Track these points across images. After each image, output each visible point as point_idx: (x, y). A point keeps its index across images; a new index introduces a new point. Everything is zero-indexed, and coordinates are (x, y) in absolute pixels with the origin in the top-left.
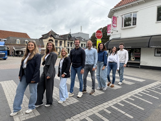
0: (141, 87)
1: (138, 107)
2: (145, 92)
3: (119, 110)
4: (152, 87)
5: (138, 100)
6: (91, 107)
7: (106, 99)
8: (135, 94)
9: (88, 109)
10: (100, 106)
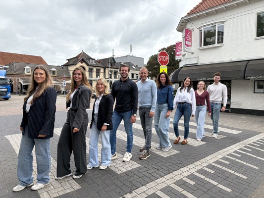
0: (237, 142)
1: (236, 174)
2: (244, 150)
3: (207, 179)
4: (254, 143)
5: (234, 163)
6: (163, 174)
7: (184, 162)
8: (228, 153)
9: (158, 179)
10: (175, 173)
